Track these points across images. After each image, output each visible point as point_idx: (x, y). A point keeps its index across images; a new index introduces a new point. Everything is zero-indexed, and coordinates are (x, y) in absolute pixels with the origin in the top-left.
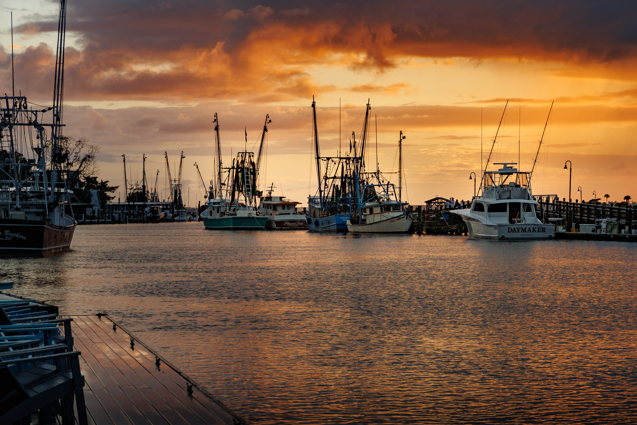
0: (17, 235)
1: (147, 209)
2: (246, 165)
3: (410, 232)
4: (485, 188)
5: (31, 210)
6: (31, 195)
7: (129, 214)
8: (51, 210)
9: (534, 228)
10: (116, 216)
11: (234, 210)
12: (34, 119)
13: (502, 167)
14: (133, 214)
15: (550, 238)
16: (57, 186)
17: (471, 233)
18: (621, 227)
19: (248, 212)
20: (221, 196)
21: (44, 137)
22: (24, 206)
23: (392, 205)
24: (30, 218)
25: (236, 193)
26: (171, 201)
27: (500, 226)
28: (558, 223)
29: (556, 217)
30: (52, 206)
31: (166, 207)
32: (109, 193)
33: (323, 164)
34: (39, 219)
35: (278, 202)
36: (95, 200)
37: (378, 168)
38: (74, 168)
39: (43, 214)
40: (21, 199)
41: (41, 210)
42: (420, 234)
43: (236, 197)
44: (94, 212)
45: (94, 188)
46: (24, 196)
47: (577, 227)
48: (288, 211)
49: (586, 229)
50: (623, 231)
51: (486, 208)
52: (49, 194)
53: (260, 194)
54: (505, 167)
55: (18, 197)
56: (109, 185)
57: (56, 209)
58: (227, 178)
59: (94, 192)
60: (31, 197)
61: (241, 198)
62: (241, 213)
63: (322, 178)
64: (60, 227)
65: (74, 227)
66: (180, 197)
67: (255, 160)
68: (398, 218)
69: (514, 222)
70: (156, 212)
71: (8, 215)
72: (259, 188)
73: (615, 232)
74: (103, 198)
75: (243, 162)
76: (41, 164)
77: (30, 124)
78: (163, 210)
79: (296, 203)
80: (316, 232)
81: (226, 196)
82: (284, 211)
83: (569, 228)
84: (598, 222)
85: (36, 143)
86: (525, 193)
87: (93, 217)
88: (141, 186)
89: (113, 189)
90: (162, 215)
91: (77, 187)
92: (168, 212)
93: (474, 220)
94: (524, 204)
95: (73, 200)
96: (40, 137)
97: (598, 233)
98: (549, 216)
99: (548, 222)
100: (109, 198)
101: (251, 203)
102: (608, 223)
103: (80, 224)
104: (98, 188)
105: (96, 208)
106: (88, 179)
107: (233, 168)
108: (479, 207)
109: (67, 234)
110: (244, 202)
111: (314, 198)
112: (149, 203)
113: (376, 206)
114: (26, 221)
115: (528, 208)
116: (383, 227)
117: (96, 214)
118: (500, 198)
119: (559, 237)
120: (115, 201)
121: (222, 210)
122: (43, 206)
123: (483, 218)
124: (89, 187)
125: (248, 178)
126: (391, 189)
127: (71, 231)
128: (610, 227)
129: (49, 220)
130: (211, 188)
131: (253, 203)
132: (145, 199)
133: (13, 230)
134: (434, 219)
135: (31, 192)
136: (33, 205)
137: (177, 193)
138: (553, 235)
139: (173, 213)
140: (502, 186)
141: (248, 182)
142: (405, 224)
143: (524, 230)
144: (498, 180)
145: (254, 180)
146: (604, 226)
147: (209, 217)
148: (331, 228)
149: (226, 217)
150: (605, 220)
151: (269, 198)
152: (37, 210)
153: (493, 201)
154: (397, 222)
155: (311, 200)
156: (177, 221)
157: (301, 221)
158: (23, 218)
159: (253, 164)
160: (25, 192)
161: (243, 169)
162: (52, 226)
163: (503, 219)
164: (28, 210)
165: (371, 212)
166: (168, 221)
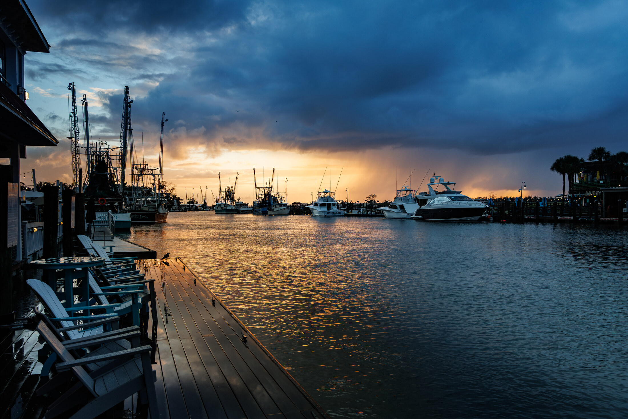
0: (145, 217)
1: (194, 207)
2: (230, 190)
3: (290, 214)
4: (318, 198)
5: (150, 207)
6: (151, 201)
7: (188, 208)
8: (158, 207)
9: (337, 212)
10: (183, 209)
11: (226, 207)
12: (151, 172)
13: (324, 190)
14: (189, 208)
15: (342, 216)
16: (160, 198)
17: (313, 214)
18: (368, 211)
19: (231, 207)
20: (221, 202)
21: (156, 179)
22: (148, 205)
23: (283, 204)
24: (150, 210)
25: (227, 200)
26: (202, 203)
27: (324, 211)
28: (344, 210)
29: (343, 208)
30: (159, 205)
31: (201, 206)
32: (180, 201)
33: (258, 190)
34: (153, 210)
35: (241, 203)
36: (175, 203)
37: (278, 191)
38: (168, 192)
39: (155, 208)
40: (147, 203)
41: (155, 207)
42: (293, 214)
43: (227, 202)
44: (175, 208)
45: (175, 199)
46: (148, 202)
47: (351, 212)
48: (246, 207)
49: (355, 212)
50: (368, 213)
51: (319, 205)
52: (157, 201)
53: (235, 201)
54: (326, 190)
55: (145, 202)
56: (181, 198)
57: (160, 207)
58: (223, 195)
59: (175, 201)
60: (151, 202)
61: (228, 202)
62: (229, 208)
63: (257, 195)
64: (162, 213)
65: (168, 213)
66: (206, 202)
67: (233, 189)
68: (285, 209)
69: (329, 210)
70: (198, 207)
71: (141, 209)
72: (235, 199)
73: (366, 213)
74: (179, 203)
75: (229, 189)
76: (155, 189)
77: (150, 174)
78: (200, 207)
79: (248, 204)
80: (256, 214)
81: (223, 202)
82: (244, 207)
83: (348, 212)
84: (359, 210)
85: (152, 182)
86: (333, 200)
87: (175, 210)
88: (192, 199)
89: (182, 200)
90: (199, 208)
91: (169, 199)
92: (202, 207)
93: (314, 209)
94: (332, 203)
95: (167, 204)
96: (154, 179)
97: (359, 214)
98: (341, 208)
99: (341, 210)
100: (181, 203)
101: (232, 204)
102: (363, 210)
103: (170, 212)
104: (177, 199)
105: (176, 206)
106: (173, 196)
107: (225, 191)
108: (316, 205)
109: (164, 216)
110: (229, 204)
111: (255, 202)
112: (195, 204)
113: (277, 205)
114: (148, 211)
115: (334, 205)
116: (280, 212)
117: (176, 208)
118: (324, 202)
119: (345, 215)
120: (183, 204)
121: (222, 206)
122: (155, 205)
123: (318, 209)
124: (173, 199)
125: (231, 195)
126: (283, 198)
127: (166, 215)
128: (364, 211)
129: (158, 211)
130: (217, 199)
131: (233, 204)
132: (194, 203)
133: (143, 214)
134: (298, 209)
135: (151, 200)
136: (151, 205)
137: (205, 201)
138: (343, 215)
139: (203, 208)
140: (324, 197)
141: (231, 197)
142: (287, 211)
143: (333, 213)
144: (323, 195)
145: (233, 196)
146: (361, 211)
147: (217, 209)
148: (260, 213)
149: (223, 209)
150: (362, 209)
151: (239, 202)
152: (153, 207)
153: (322, 202)
154: (284, 210)
155: (254, 203)
156: (205, 211)
157: (250, 210)
158: (147, 210)
159: (233, 190)
160: (148, 200)
161: (229, 192)
162: (158, 213)
163: (325, 209)
164: (149, 207)
165: (276, 207)
166: (202, 211)
